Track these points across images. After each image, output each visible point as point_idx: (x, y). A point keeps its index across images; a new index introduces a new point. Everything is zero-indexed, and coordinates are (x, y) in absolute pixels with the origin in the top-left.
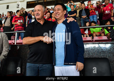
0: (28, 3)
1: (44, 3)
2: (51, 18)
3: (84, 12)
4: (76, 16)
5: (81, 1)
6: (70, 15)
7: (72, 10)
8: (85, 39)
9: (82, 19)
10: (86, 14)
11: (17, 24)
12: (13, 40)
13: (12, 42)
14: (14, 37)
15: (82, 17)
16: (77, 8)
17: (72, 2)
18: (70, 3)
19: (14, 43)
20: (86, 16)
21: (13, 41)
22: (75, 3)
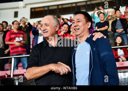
0: (33, 10)
1: (58, 11)
2: (69, 34)
3: (119, 23)
4: (107, 29)
5: (115, 7)
6: (98, 28)
7: (101, 20)
8: (122, 64)
9: (116, 34)
10: (122, 27)
11: (15, 44)
12: (8, 70)
13: (6, 74)
14: (9, 66)
15: (117, 31)
16: (109, 18)
17: (101, 8)
18: (99, 9)
19: (10, 76)
20: (122, 30)
21: (8, 72)
22: (106, 11)
